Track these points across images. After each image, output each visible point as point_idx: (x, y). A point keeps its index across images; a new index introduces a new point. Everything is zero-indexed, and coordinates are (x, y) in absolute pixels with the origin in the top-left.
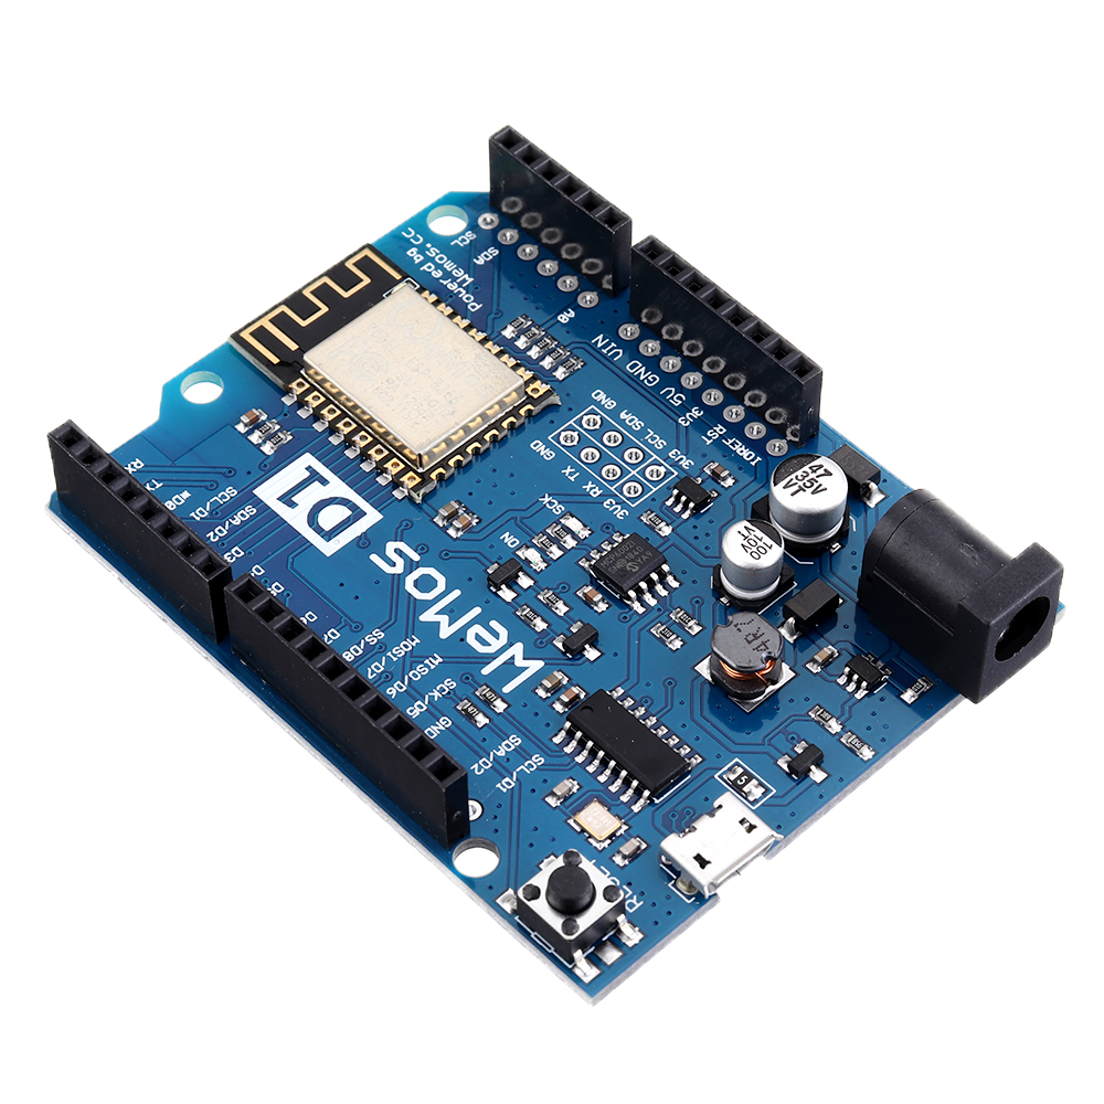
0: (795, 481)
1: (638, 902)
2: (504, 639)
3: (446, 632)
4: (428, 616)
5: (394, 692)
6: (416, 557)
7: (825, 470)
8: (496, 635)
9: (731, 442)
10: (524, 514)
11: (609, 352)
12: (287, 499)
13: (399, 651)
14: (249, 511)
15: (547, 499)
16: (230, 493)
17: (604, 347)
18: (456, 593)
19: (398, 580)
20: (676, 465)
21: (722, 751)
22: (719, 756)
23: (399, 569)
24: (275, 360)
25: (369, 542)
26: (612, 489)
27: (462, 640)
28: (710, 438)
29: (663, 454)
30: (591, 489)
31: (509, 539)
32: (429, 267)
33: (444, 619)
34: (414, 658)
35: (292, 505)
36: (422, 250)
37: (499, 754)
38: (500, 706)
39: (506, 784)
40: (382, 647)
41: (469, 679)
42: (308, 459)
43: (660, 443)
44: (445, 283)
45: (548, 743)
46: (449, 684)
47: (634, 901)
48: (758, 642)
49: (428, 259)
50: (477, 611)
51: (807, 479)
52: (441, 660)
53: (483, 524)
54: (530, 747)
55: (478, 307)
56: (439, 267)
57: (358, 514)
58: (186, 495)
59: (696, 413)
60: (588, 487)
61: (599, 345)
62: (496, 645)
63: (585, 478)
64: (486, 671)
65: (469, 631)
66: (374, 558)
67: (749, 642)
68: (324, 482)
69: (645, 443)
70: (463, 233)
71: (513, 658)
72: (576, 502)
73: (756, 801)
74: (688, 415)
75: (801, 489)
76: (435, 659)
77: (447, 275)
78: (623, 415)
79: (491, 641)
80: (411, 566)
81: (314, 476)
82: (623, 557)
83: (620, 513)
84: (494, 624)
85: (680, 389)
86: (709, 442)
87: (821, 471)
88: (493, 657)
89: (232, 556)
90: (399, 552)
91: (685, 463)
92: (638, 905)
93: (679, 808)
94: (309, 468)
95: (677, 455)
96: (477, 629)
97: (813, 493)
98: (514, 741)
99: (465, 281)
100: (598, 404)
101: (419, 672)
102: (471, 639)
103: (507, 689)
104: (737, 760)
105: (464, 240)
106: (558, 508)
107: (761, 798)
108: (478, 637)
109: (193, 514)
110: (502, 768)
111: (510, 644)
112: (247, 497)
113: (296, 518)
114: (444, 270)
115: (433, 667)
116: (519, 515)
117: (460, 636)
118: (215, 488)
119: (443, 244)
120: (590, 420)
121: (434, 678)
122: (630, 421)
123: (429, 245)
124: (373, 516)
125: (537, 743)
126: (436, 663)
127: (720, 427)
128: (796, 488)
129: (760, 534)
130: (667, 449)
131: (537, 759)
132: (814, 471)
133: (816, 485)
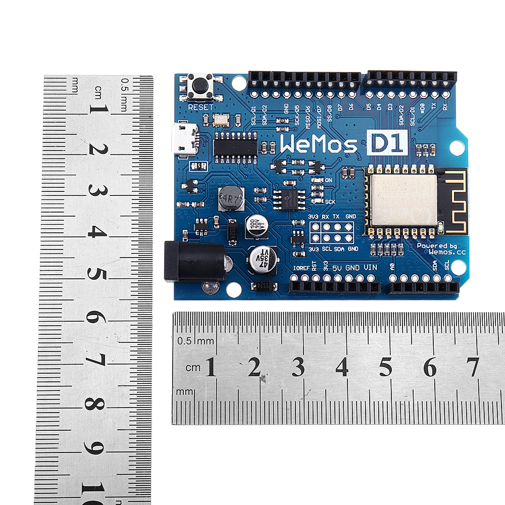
0: (267, 255)
2: (298, 149)
3: (314, 137)
4: (323, 137)
5: (307, 108)
6: (346, 151)
8: (301, 149)
10: (334, 191)
11: (369, 266)
12: (397, 136)
13: (319, 120)
14: (401, 123)
15: (333, 202)
16: (413, 124)
17: (372, 266)
18: (324, 151)
19: (343, 140)
20: (313, 246)
21: (213, 170)
22: (213, 168)
23: (346, 144)
24: (446, 172)
25: (363, 143)
26: (321, 222)
27: (308, 139)
28: (314, 264)
29: (320, 247)
30: (326, 217)
31: (329, 180)
32: (445, 246)
33: (319, 140)
34: (313, 122)
35: (393, 136)
36: (454, 250)
37: (264, 116)
38: (278, 129)
39: (254, 109)
40: (325, 118)
41: (293, 129)
42: (405, 153)
43: (324, 249)
44: (436, 246)
45: (256, 131)
46: (297, 123)
47: (191, 108)
48: (227, 199)
49: (449, 249)
50: (314, 151)
51: (264, 259)
52: (307, 128)
53: (341, 178)
54: (259, 125)
55: (418, 246)
56: (443, 249)
57: (374, 149)
58: (422, 112)
59: (326, 268)
60: (327, 216)
62: (298, 146)
63: (331, 219)
64: (293, 136)
65: (309, 143)
66: (356, 141)
67: (230, 196)
68: (393, 151)
69: (328, 245)
70: (450, 267)
71: (290, 146)
72: (325, 209)
73: (191, 164)
74: (327, 266)
77: (437, 249)
78: (343, 249)
79: (301, 146)
80: (344, 148)
81: (397, 149)
82: (292, 199)
83: (311, 216)
84: (305, 151)
85: (338, 272)
86: (313, 262)
87: (263, 265)
88: (295, 142)
89: (390, 106)
90: (352, 149)
91: (312, 249)
92: (189, 108)
93: (207, 144)
94: (402, 151)
95: (316, 250)
96: (308, 146)
97: (258, 256)
98: (265, 123)
99: (431, 251)
100: (353, 246)
101: (308, 119)
102: (305, 141)
103: (282, 136)
104: (207, 171)
105: (447, 265)
106: (328, 202)
107: (191, 166)
108: (305, 144)
109: (414, 108)
110: (259, 112)
111: (295, 150)
112: (406, 126)
113: (388, 133)
114: (441, 249)
117: (310, 140)
118: (418, 121)
119: (452, 259)
120: (349, 238)
121: (303, 122)
123: (454, 254)
124: (370, 152)
125: (259, 128)
126: (307, 126)
127: (315, 270)
128: (264, 253)
129: (258, 229)
130: (321, 249)
131: (254, 124)
132: (265, 263)
133: (260, 259)
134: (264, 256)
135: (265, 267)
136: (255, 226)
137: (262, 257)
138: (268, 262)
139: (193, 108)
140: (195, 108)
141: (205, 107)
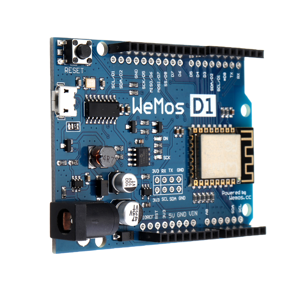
0: (137, 210)
1: (66, 72)
3: (156, 100)
5: (151, 74)
7: (134, 220)
8: (147, 110)
9: (152, 217)
10: (169, 149)
11: (192, 212)
12: (208, 100)
13: (159, 85)
14: (212, 89)
15: (169, 158)
16: (219, 90)
17: (194, 212)
18: (162, 113)
20: (156, 197)
21: (84, 130)
22: (84, 128)
24: (242, 131)
25: (187, 106)
26: (161, 176)
28: (156, 213)
29: (160, 197)
30: (164, 171)
31: (166, 138)
32: (239, 193)
34: (155, 87)
36: (244, 196)
37: (121, 80)
38: (131, 93)
39: (113, 74)
40: (162, 83)
41: (142, 93)
42: (214, 115)
43: (163, 199)
44: (233, 192)
45: (116, 94)
46: (144, 87)
47: (67, 71)
48: (106, 159)
49: (241, 195)
50: (155, 113)
51: (135, 213)
52: (150, 92)
53: (173, 137)
54: (117, 89)
55: (223, 194)
56: (238, 195)
57: (195, 112)
58: (225, 80)
59: (164, 216)
60: (165, 171)
61: (195, 212)
62: (145, 108)
63: (168, 172)
64: (141, 99)
65: (152, 105)
66: (183, 104)
67: (108, 156)
69: (166, 196)
70: (242, 210)
71: (139, 108)
72: (163, 164)
73: (68, 125)
74: (165, 214)
75: (134, 209)
76: (152, 91)
77: (234, 195)
78: (175, 198)
80: (175, 110)
81: (209, 112)
82: (145, 156)
83: (154, 171)
84: (150, 113)
85: (172, 219)
86: (156, 211)
87: (135, 219)
88: (143, 104)
89: (205, 74)
90: (180, 111)
91: (155, 200)
92: (65, 71)
93: (79, 105)
95: (158, 200)
96: (151, 108)
97: (131, 211)
98: (121, 87)
99: (231, 197)
100: (182, 195)
101: (151, 84)
102: (149, 103)
103: (133, 98)
104: (80, 131)
105: (240, 208)
106: (165, 158)
107: (67, 126)
108: (149, 106)
109: (220, 76)
110: (117, 77)
111: (143, 111)
112: (215, 92)
113: (204, 97)
114: (236, 196)
115: (150, 88)
116: (170, 147)
117: (152, 102)
118: (222, 87)
119: (242, 202)
120: (180, 189)
121: (148, 86)
122: (173, 198)
123: (244, 199)
124: (192, 115)
125: (117, 91)
126: (151, 90)
127: (157, 218)
128: (135, 208)
129: (131, 186)
130: (161, 199)
131: (113, 87)
132: (136, 217)
133: (133, 214)
134: (135, 211)
135: (136, 220)
136: (129, 184)
137: (134, 212)
138: (138, 216)
139: (68, 71)
140: (70, 71)
141: (77, 70)
